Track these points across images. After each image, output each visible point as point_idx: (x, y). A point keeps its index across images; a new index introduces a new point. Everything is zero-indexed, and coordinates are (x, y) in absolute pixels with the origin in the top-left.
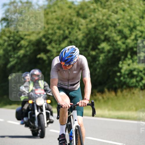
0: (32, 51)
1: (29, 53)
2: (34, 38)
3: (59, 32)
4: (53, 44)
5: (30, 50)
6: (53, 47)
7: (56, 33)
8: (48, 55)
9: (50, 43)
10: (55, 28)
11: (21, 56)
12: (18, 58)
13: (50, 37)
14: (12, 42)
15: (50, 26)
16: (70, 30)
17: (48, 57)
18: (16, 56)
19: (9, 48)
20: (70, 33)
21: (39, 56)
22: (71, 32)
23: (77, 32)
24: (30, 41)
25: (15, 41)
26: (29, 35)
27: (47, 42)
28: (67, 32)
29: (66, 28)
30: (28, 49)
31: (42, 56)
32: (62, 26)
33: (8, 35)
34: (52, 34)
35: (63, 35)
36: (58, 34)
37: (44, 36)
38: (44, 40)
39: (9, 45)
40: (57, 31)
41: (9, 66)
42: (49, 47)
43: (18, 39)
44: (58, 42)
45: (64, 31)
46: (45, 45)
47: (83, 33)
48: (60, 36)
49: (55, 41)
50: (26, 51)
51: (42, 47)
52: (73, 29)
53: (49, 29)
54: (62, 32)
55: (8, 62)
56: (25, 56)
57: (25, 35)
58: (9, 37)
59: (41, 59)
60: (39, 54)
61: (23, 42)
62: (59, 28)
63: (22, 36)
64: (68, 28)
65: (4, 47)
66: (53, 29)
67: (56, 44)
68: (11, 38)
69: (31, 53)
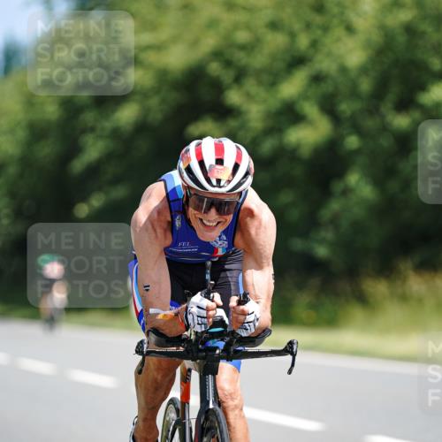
18: (107, 125)
23: (338, 40)
27: (227, 76)
37: (217, 54)
38: (214, 68)
41: (78, 165)
42: (234, 97)
45: (293, 35)
46: (218, 87)
62: (274, 26)
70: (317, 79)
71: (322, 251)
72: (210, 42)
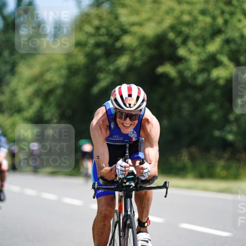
0: (145, 59)
1: (139, 63)
2: (150, 30)
3: (204, 21)
4: (191, 44)
5: (143, 54)
6: (191, 52)
7: (196, 20)
8: (181, 66)
9: (184, 42)
10: (196, 13)
11: (123, 69)
12: (116, 72)
13: (185, 30)
14: (104, 39)
15: (185, 7)
16: (227, 16)
17: (180, 73)
18: (112, 68)
19: (99, 51)
20: (226, 22)
21: (161, 70)
22: (230, 20)
23: (240, 21)
24: (143, 38)
25: (110, 34)
26: (140, 24)
27: (178, 41)
28: (220, 21)
29: (217, 12)
30: (138, 54)
31: (167, 69)
32: (211, 7)
33: (96, 22)
34: (188, 24)
35: (212, 25)
36: (200, 25)
37: (172, 28)
38: (171, 35)
39: (98, 45)
40: (201, 18)
41: (96, 90)
42: (182, 52)
43: (115, 31)
44: (200, 42)
45: (214, 18)
46: (174, 46)
48: (204, 29)
49: (195, 39)
50: (134, 59)
51: (166, 50)
52: (232, 14)
53: (182, 13)
54: (208, 20)
55: (94, 81)
56: (131, 68)
57: (133, 24)
58: (98, 28)
59: (165, 75)
60: (161, 64)
61: (127, 40)
62: (203, 12)
63: (127, 27)
64: (223, 13)
65: (87, 49)
66: (190, 13)
67: (197, 45)
68: (103, 31)
69: (144, 64)
70: (227, 42)
71: (230, 137)
72: (168, 21)
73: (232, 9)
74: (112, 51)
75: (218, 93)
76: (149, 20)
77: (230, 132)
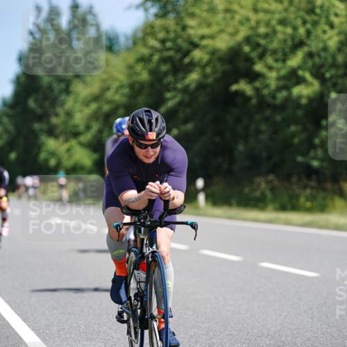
0: (218, 75)
1: (210, 80)
2: (223, 43)
3: (284, 32)
4: (270, 60)
5: (214, 72)
6: (270, 68)
7: (275, 32)
8: (257, 84)
9: (262, 56)
10: (274, 22)
11: (193, 86)
12: (185, 90)
13: (262, 42)
14: (171, 53)
15: (261, 16)
16: (309, 26)
17: (257, 90)
18: (179, 86)
19: (164, 68)
20: (309, 33)
21: (234, 87)
22: (312, 30)
23: (324, 32)
24: (214, 52)
25: (178, 49)
26: (212, 37)
27: (254, 55)
28: (302, 31)
29: (299, 22)
30: (208, 70)
31: (243, 86)
32: (291, 16)
33: (161, 35)
34: (266, 36)
35: (293, 37)
36: (280, 36)
37: (248, 40)
38: (247, 49)
39: (164, 60)
40: (279, 28)
42: (259, 67)
43: (185, 45)
44: (280, 55)
45: (295, 29)
46: (249, 61)
47: (339, 33)
48: (285, 41)
49: (274, 52)
50: (205, 76)
51: (242, 65)
52: (315, 24)
53: (258, 22)
54: (289, 30)
56: (201, 86)
57: (203, 37)
58: (163, 42)
59: (239, 94)
60: (236, 82)
61: (197, 54)
62: (283, 22)
63: (196, 40)
64: (304, 22)
65: (152, 65)
66: (268, 24)
67: (277, 60)
68: (169, 44)
69: (216, 80)
70: (310, 55)
71: (315, 164)
72: (243, 33)
73: (315, 18)
74: (180, 67)
75: (300, 113)
76: (221, 31)
77: (315, 158)
